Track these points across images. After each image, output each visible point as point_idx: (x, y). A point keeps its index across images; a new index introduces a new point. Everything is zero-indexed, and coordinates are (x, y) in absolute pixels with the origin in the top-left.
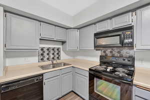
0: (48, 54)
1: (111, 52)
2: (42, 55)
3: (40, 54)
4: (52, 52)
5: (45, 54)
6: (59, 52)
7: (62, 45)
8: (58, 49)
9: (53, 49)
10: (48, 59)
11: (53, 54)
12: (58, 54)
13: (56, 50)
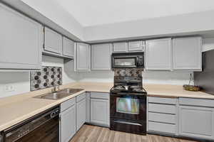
0: (45, 77)
1: (124, 73)
2: (36, 78)
3: (33, 76)
4: (51, 73)
5: (41, 78)
6: (60, 73)
7: (65, 63)
8: (59, 70)
9: (53, 70)
10: (45, 85)
11: (52, 77)
12: (59, 76)
13: (56, 70)
